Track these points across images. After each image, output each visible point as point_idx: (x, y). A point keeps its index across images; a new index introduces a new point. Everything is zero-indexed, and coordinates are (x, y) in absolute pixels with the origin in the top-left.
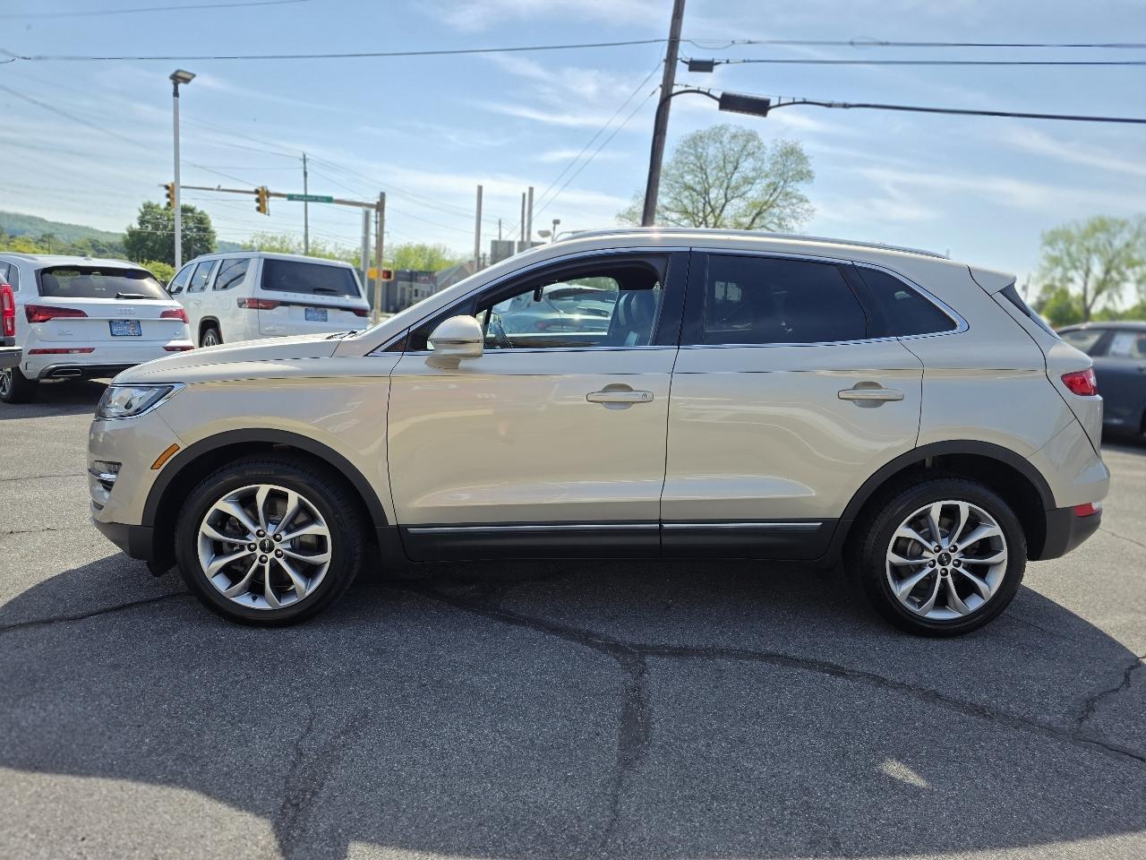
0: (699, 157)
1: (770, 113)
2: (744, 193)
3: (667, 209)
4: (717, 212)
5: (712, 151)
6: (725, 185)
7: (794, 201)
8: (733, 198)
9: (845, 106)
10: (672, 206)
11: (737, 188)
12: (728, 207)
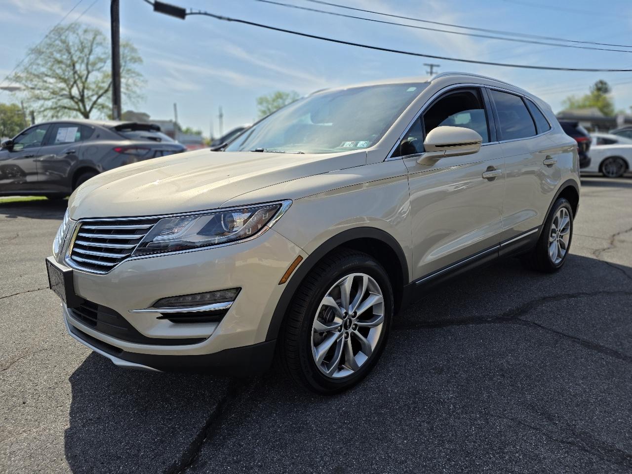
0: (63, 42)
1: (187, 17)
2: (101, 68)
3: (47, 75)
4: (84, 79)
5: (72, 39)
6: (85, 61)
7: (133, 75)
8: (93, 70)
9: (229, 20)
10: (49, 74)
11: (94, 64)
12: (90, 76)
